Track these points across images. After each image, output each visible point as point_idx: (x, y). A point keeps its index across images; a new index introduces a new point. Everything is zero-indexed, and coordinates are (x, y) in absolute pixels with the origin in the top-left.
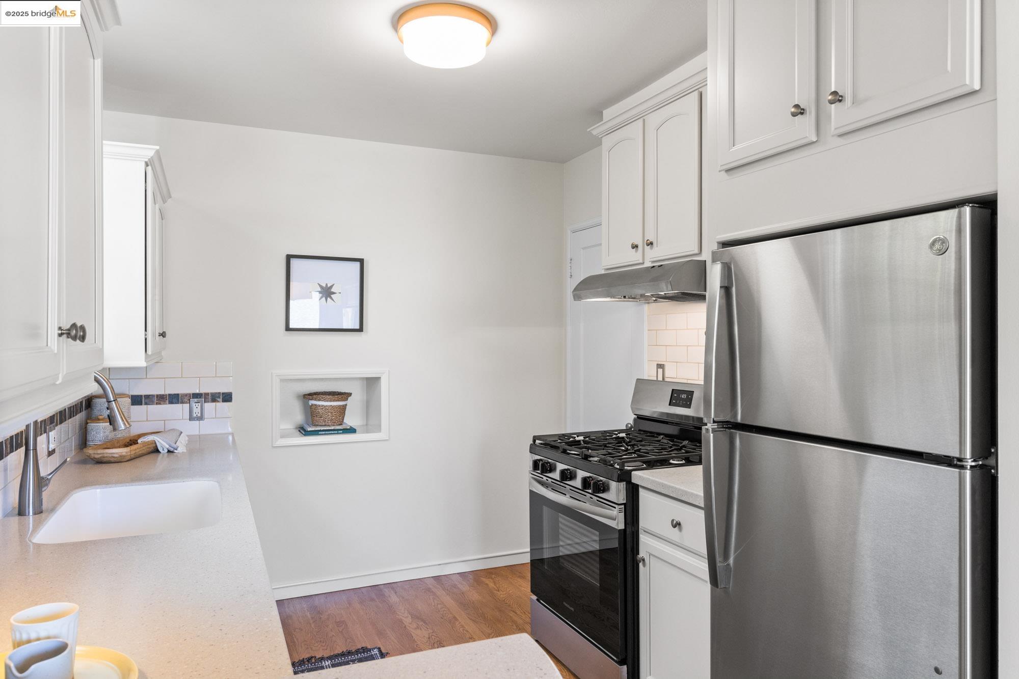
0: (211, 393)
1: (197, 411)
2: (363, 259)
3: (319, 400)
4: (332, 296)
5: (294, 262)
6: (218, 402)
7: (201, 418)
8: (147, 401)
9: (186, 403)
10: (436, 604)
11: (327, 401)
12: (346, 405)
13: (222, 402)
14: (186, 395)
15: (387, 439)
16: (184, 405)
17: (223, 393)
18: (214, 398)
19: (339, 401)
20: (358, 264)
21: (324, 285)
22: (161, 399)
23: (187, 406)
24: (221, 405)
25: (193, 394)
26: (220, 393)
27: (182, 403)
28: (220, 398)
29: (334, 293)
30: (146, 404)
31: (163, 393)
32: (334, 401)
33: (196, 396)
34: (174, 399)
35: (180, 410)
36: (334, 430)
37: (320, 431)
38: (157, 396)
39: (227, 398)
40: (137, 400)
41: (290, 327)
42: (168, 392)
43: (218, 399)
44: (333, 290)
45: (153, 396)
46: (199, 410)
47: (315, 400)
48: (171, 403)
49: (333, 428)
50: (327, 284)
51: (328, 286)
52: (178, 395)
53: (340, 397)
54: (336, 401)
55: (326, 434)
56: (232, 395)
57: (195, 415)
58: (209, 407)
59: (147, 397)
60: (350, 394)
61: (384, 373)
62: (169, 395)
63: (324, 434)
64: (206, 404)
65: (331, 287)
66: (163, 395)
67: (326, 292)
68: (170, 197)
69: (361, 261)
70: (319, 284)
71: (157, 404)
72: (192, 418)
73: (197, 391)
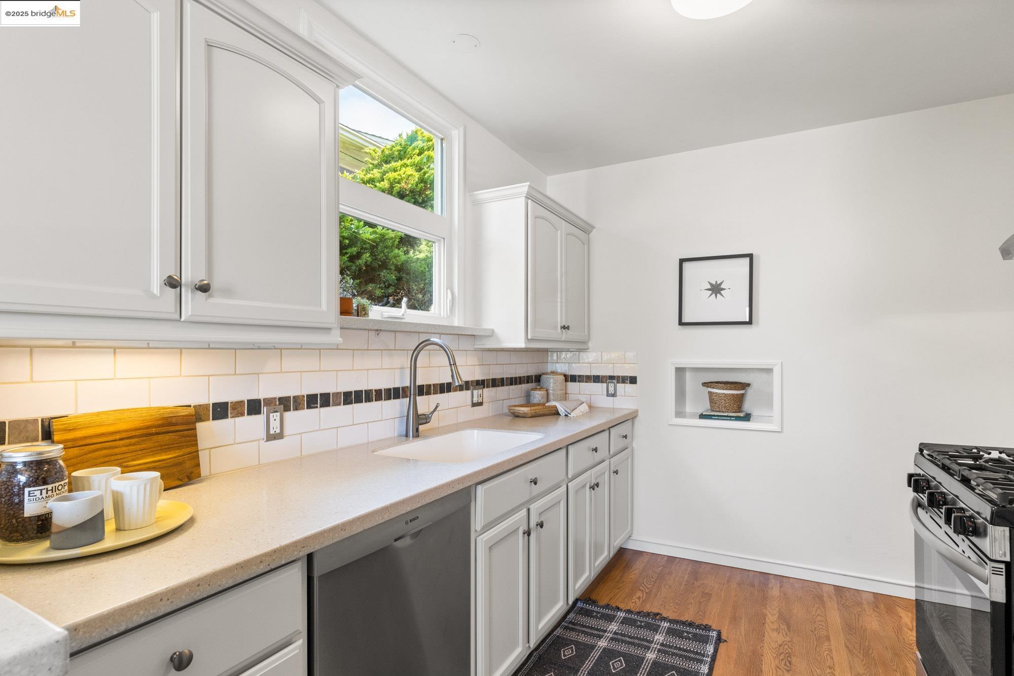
0: (622, 376)
1: (611, 390)
2: (752, 254)
3: (714, 388)
4: (721, 292)
6: (627, 383)
7: (614, 395)
8: (580, 379)
9: (604, 383)
11: (720, 389)
12: (743, 394)
13: (630, 383)
14: (605, 376)
15: (780, 431)
16: (603, 384)
17: (630, 377)
18: (623, 380)
19: (731, 389)
21: (714, 283)
22: (588, 379)
23: (605, 385)
24: (629, 387)
25: (609, 376)
26: (628, 376)
27: (602, 382)
28: (628, 380)
29: (723, 289)
30: (579, 382)
31: (589, 374)
32: (726, 389)
33: (612, 378)
34: (597, 379)
35: (600, 387)
36: (727, 416)
37: (714, 416)
38: (586, 376)
39: (633, 380)
40: (573, 379)
41: (683, 322)
42: (592, 374)
43: (627, 381)
44: (722, 286)
45: (583, 376)
46: (613, 389)
47: (710, 388)
48: (594, 382)
49: (726, 414)
50: (716, 282)
51: (718, 283)
52: (599, 376)
54: (729, 389)
55: (719, 419)
56: (636, 379)
57: (610, 393)
58: (620, 386)
59: (579, 376)
61: (777, 365)
62: (594, 376)
63: (717, 419)
64: (618, 384)
65: (721, 283)
66: (589, 376)
67: (716, 289)
68: (594, 228)
69: (750, 256)
70: (709, 282)
71: (586, 382)
72: (608, 395)
73: (612, 374)
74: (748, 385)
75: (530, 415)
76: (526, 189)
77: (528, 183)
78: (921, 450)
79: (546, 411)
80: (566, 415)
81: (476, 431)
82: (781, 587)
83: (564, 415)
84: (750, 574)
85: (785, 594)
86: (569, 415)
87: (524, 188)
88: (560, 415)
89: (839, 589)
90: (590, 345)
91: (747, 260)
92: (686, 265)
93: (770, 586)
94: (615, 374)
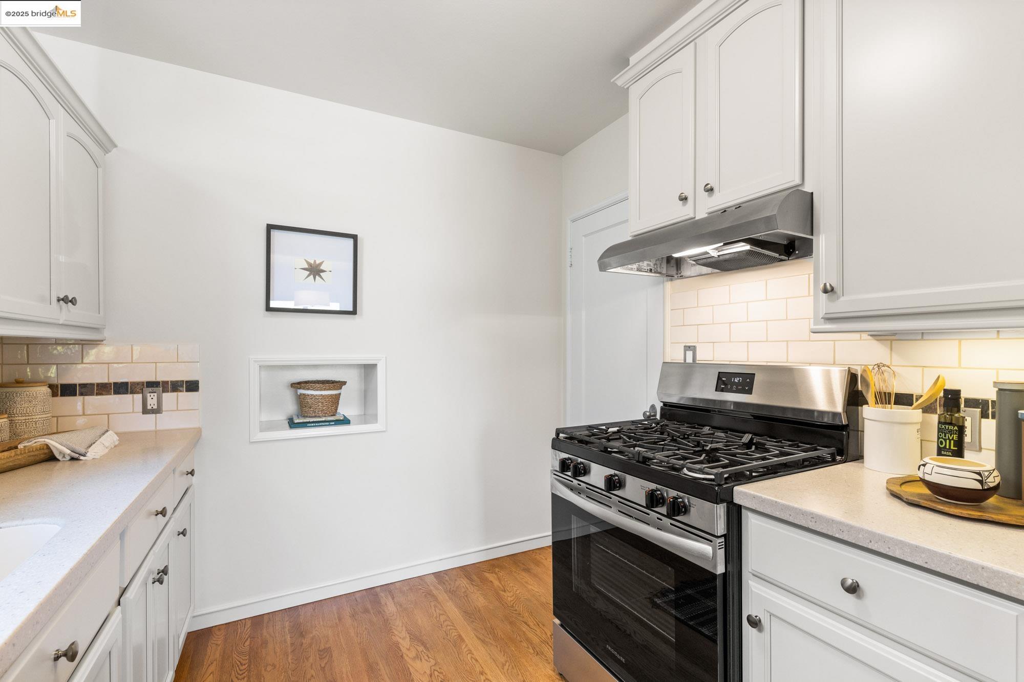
0: (171, 382)
1: (152, 402)
2: (357, 236)
3: (307, 389)
4: (321, 274)
5: (275, 234)
6: (181, 391)
7: (158, 411)
8: (83, 390)
9: (138, 393)
10: (438, 615)
11: (317, 390)
12: (338, 395)
13: (186, 391)
14: (138, 384)
15: (385, 430)
16: (135, 396)
17: (187, 382)
18: (175, 386)
20: (350, 242)
21: (312, 262)
22: (103, 389)
23: (138, 396)
24: (184, 396)
25: (148, 383)
26: (183, 381)
27: (132, 393)
28: (182, 387)
29: (323, 271)
30: (81, 394)
31: (106, 381)
32: (325, 390)
33: (152, 385)
34: (121, 388)
35: (130, 401)
37: (309, 422)
38: (98, 385)
39: (192, 386)
40: (68, 390)
41: (271, 306)
42: (112, 381)
43: (181, 389)
44: (322, 268)
45: (92, 385)
46: (155, 401)
47: (303, 389)
48: (117, 393)
49: (324, 419)
50: (315, 261)
51: (317, 263)
52: (127, 383)
53: (332, 385)
54: (328, 390)
55: (316, 426)
56: (198, 384)
57: (149, 407)
58: (169, 397)
59: (83, 386)
60: (345, 383)
61: (381, 360)
62: (115, 383)
63: (314, 426)
64: (164, 394)
65: (321, 264)
66: (106, 384)
67: (315, 270)
68: (115, 146)
69: (354, 237)
70: (306, 261)
71: (97, 394)
72: (145, 411)
73: (153, 379)
78: (558, 435)
79: (23, 458)
80: (72, 459)
82: (393, 598)
83: (68, 458)
84: (357, 595)
85: (401, 606)
86: (82, 458)
88: (58, 460)
89: (438, 575)
90: (106, 334)
93: (383, 602)
94: (160, 379)
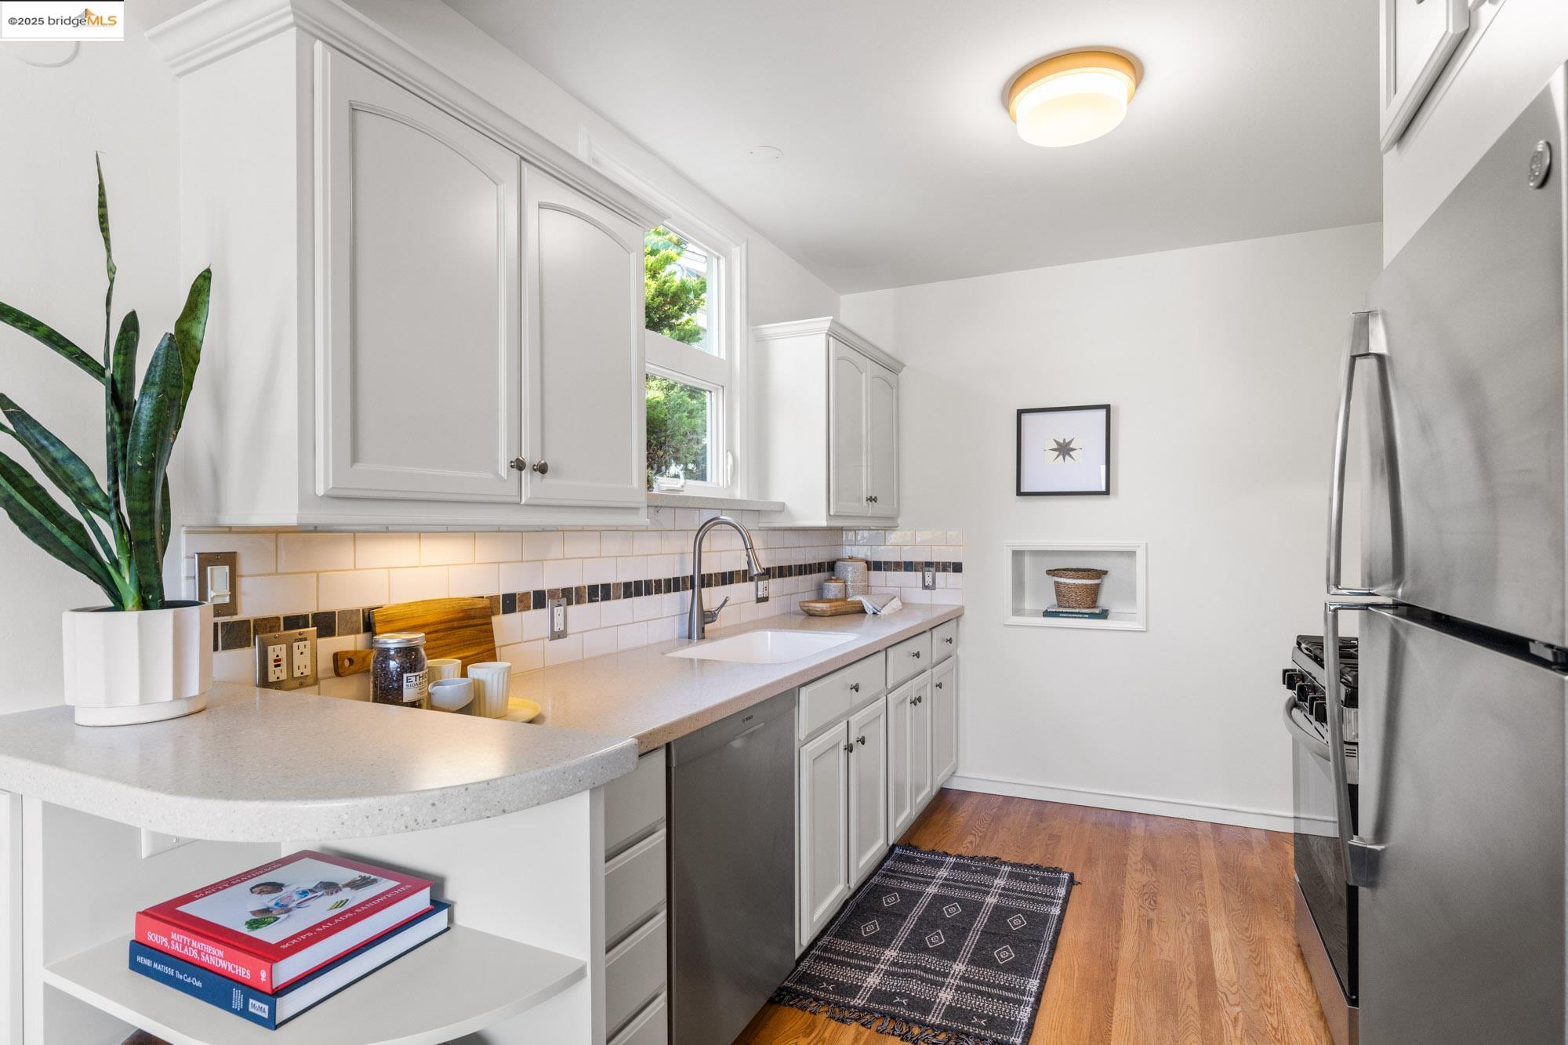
0: (942, 563)
1: (929, 581)
2: (1109, 405)
3: (1061, 577)
4: (1071, 453)
6: (949, 572)
7: (933, 587)
8: (886, 566)
9: (919, 571)
11: (1069, 578)
12: (1098, 585)
13: (953, 572)
14: (919, 563)
15: (1144, 630)
16: (918, 573)
17: (954, 563)
18: (944, 567)
19: (1083, 578)
21: (1061, 441)
22: (898, 566)
23: (920, 574)
24: (951, 576)
25: (926, 563)
26: (950, 563)
27: (916, 571)
28: (950, 568)
29: (1073, 450)
30: (885, 570)
31: (899, 560)
32: (1078, 578)
33: (929, 564)
34: (909, 566)
35: (914, 577)
36: (1079, 613)
37: (1062, 612)
38: (894, 562)
39: (957, 568)
40: (876, 566)
41: (1022, 491)
42: (903, 560)
44: (1072, 446)
45: (891, 562)
46: (931, 579)
47: (1058, 577)
48: (906, 570)
49: (1077, 611)
50: (1064, 440)
51: (1067, 441)
52: (912, 562)
53: (1085, 574)
54: (1081, 578)
55: (1067, 617)
56: (962, 566)
57: (927, 584)
58: (940, 575)
59: (886, 563)
61: (1141, 547)
62: (905, 562)
64: (937, 573)
65: (1071, 442)
66: (899, 562)
67: (1064, 449)
68: (904, 366)
69: (1107, 408)
70: (1055, 441)
71: (894, 570)
72: (925, 587)
73: (929, 560)
74: (1105, 573)
75: (829, 613)
76: (828, 324)
77: (831, 317)
78: (1299, 644)
79: (849, 608)
80: (874, 613)
81: (769, 633)
82: (1146, 826)
83: (872, 612)
84: (1108, 812)
85: (1151, 835)
86: (878, 613)
87: (824, 323)
88: (866, 613)
89: (1216, 827)
90: (900, 521)
91: (1103, 412)
92: (1025, 417)
93: (1133, 825)
94: (934, 560)
